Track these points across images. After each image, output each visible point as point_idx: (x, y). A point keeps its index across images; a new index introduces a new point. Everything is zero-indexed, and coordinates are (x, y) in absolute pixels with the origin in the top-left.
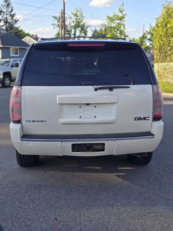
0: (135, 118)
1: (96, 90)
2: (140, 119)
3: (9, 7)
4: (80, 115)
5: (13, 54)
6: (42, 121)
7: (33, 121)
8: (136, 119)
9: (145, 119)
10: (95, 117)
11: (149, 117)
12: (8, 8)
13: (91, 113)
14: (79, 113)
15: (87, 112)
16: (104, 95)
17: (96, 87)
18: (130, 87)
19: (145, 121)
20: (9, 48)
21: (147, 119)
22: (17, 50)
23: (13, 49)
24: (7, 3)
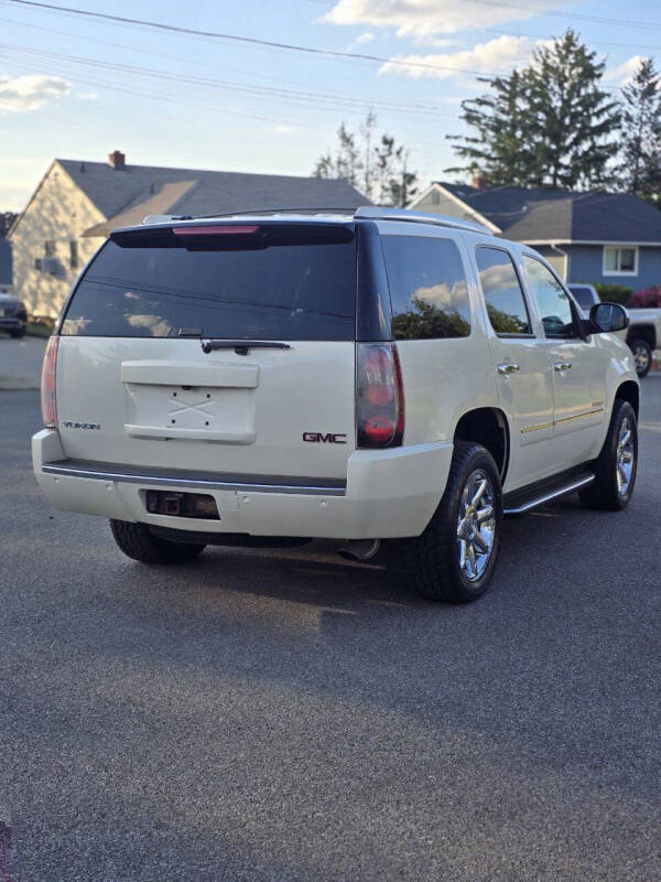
0: (305, 435)
1: (207, 350)
2: (317, 438)
3: (653, 97)
4: (173, 415)
5: (616, 269)
6: (92, 427)
7: (77, 426)
8: (308, 437)
9: (331, 438)
10: (207, 423)
11: (344, 435)
12: (646, 102)
13: (199, 412)
14: (171, 412)
15: (190, 409)
16: (225, 365)
17: (206, 341)
18: (288, 347)
19: (333, 445)
20: (601, 247)
21: (338, 439)
22: (633, 252)
23: (617, 252)
24: (646, 84)
